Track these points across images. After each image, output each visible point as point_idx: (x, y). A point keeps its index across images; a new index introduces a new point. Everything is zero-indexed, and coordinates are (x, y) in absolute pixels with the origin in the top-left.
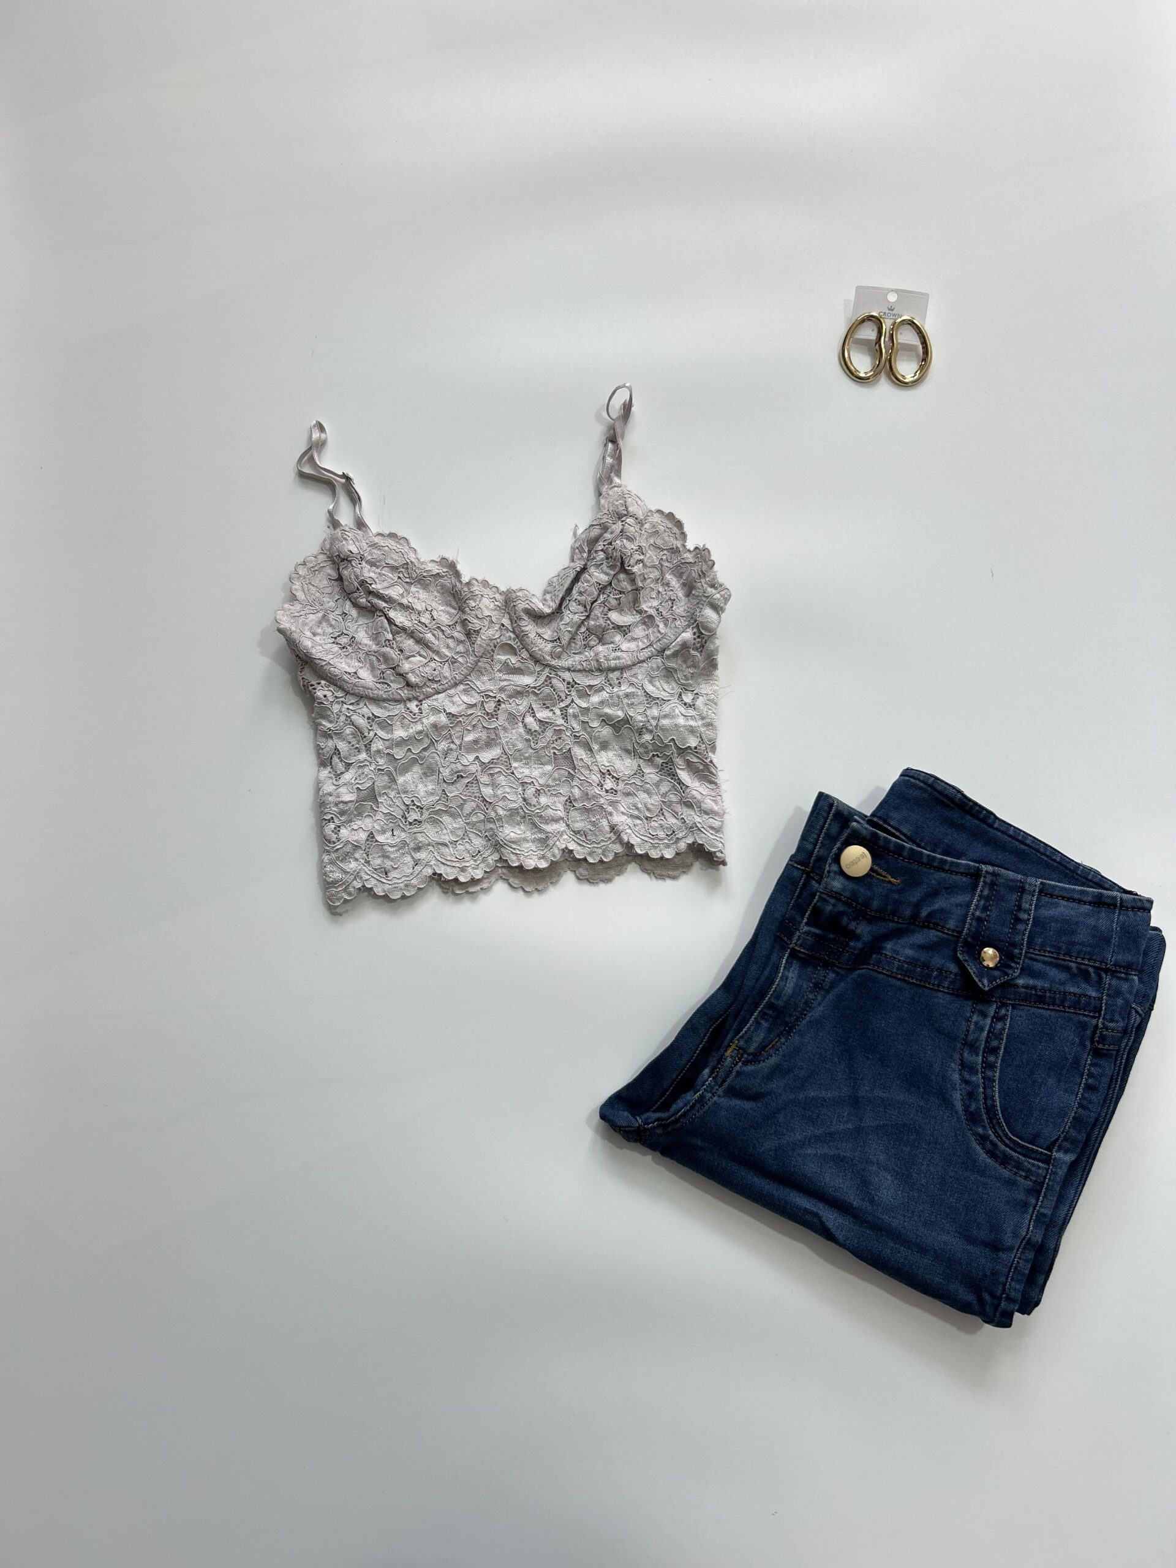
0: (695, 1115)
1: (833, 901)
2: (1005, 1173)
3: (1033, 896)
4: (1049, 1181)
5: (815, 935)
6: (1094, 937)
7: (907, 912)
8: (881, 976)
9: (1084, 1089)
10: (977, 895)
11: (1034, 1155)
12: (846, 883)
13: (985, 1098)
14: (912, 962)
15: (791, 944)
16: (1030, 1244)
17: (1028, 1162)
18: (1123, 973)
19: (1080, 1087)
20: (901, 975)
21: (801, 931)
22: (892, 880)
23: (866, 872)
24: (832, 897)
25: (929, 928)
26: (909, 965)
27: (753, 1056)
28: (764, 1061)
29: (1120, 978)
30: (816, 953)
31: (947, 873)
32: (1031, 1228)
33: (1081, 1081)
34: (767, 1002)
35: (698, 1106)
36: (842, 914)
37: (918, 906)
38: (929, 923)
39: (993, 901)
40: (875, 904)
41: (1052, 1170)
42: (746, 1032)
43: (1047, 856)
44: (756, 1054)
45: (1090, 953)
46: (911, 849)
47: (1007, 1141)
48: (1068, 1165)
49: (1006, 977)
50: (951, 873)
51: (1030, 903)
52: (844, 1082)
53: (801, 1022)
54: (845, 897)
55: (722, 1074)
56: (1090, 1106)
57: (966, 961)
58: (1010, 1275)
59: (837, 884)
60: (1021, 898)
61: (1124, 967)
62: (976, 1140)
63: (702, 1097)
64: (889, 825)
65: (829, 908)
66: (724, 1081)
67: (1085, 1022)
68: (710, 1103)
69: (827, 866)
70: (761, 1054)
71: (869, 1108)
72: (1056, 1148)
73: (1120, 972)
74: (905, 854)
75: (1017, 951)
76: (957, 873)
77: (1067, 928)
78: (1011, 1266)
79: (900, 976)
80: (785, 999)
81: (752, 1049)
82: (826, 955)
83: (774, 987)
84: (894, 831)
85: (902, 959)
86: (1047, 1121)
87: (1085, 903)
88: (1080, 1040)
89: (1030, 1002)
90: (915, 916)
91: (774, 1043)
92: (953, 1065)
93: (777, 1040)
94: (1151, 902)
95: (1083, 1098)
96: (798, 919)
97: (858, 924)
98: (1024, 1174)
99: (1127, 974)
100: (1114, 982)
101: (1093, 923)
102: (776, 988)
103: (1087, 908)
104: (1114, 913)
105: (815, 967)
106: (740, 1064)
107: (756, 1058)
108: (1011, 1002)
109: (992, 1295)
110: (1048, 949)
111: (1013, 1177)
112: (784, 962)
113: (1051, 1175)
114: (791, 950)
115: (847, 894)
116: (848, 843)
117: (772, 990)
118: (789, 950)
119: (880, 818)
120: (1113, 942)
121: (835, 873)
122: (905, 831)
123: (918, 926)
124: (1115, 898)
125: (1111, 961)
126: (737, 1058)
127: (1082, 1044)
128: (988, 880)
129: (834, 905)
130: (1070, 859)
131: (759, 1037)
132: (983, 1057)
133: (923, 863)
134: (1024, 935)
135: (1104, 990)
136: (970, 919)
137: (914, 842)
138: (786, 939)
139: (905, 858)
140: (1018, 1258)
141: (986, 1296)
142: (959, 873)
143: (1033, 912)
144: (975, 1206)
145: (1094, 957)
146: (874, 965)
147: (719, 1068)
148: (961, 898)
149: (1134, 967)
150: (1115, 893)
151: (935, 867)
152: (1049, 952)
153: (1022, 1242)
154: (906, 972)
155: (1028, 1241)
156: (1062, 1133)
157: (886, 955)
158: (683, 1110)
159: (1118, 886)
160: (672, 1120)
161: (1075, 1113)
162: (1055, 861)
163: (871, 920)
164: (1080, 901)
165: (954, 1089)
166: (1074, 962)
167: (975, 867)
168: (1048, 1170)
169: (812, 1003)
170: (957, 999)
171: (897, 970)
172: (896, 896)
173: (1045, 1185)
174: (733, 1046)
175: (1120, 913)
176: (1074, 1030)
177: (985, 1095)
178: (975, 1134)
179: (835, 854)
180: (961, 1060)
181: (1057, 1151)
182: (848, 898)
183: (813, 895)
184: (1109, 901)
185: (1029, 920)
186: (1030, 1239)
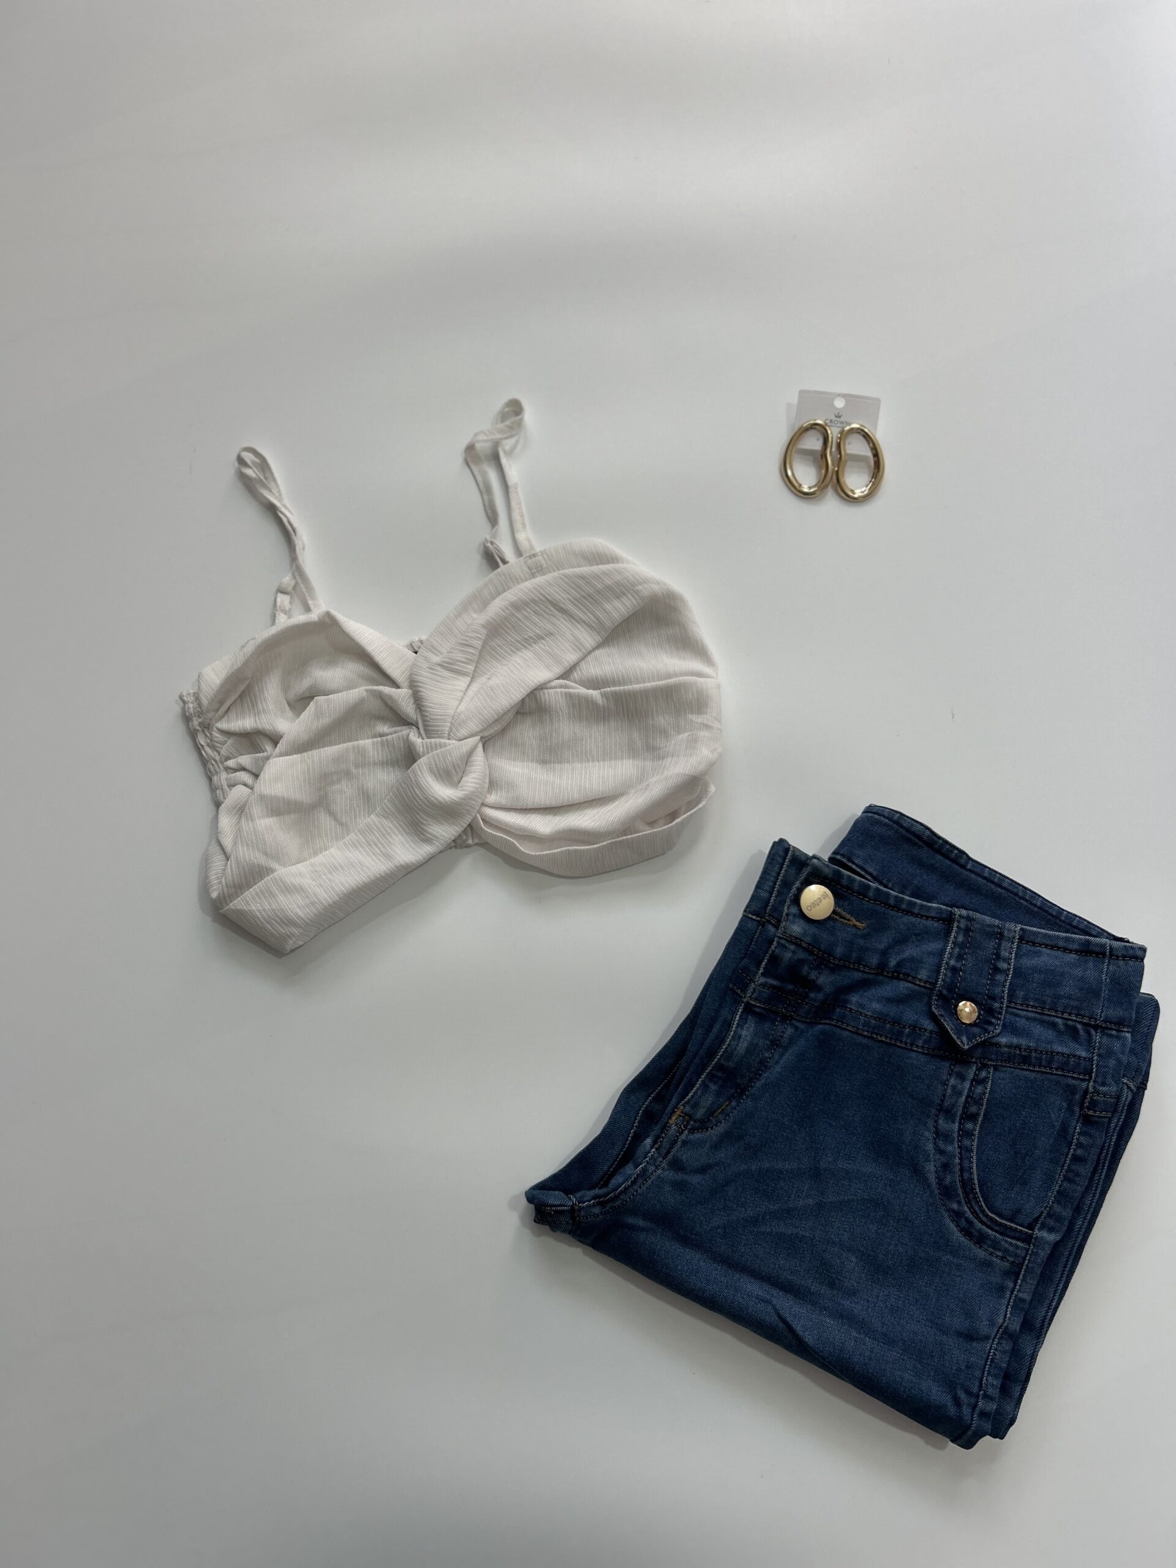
0: (637, 1191)
1: (792, 947)
2: (981, 1254)
3: (1013, 943)
4: (1029, 1263)
5: (772, 986)
6: (1082, 989)
7: (874, 960)
8: (846, 1033)
9: (1071, 1160)
10: (951, 942)
11: (1012, 1234)
12: (807, 926)
13: (962, 1170)
14: (881, 1018)
15: (745, 997)
16: (1007, 1333)
17: (1006, 1242)
18: (1114, 1030)
19: (1067, 1157)
20: (868, 1032)
21: (756, 983)
22: (857, 923)
23: (828, 915)
24: (791, 942)
25: (898, 979)
26: (876, 1021)
27: (701, 1123)
28: (712, 1128)
29: (1111, 1036)
30: (773, 1006)
31: (917, 917)
32: (1008, 1316)
33: (1069, 1152)
34: (715, 1064)
35: (640, 1181)
36: (802, 962)
37: (885, 953)
38: (899, 973)
39: (969, 948)
40: (839, 951)
41: (1032, 1251)
42: (692, 1096)
43: (1027, 901)
44: (704, 1120)
45: (1077, 1008)
46: (877, 889)
47: (984, 1219)
48: (1051, 1246)
49: (986, 1034)
50: (921, 918)
51: (1009, 950)
52: (805, 1151)
53: (755, 1083)
54: (805, 943)
55: (666, 1143)
56: (1077, 1179)
57: (942, 1016)
58: (987, 1369)
59: (797, 928)
60: (1000, 945)
61: (1115, 1023)
62: (949, 1216)
63: (644, 1170)
64: (854, 863)
65: (788, 955)
66: (668, 1153)
67: (1074, 1086)
68: (653, 1177)
69: (786, 908)
70: (709, 1120)
71: (831, 1182)
72: (1039, 1225)
73: (1111, 1029)
74: (871, 894)
75: (997, 1005)
76: (927, 917)
77: (1052, 979)
78: (987, 1358)
79: (866, 1033)
80: (736, 1059)
81: (700, 1113)
82: (784, 1008)
83: (724, 1047)
84: (859, 870)
85: (869, 1013)
86: (1029, 1196)
87: (1071, 951)
88: (1068, 1105)
89: (1014, 1063)
90: (882, 967)
91: (723, 1107)
92: (927, 1133)
93: (727, 1103)
94: (1143, 950)
95: (1069, 1170)
96: (753, 968)
97: (819, 974)
98: (1000, 1254)
99: (1118, 1031)
100: (1105, 1040)
101: (1080, 974)
102: (726, 1048)
103: (1074, 956)
104: (1104, 963)
105: (773, 1022)
106: (686, 1132)
107: (703, 1124)
108: (992, 1063)
109: (968, 1393)
110: (1032, 1003)
111: (989, 1258)
112: (737, 1019)
113: (1031, 1255)
114: (745, 1005)
115: (808, 939)
116: (808, 883)
117: (722, 1050)
118: (743, 1004)
119: (843, 856)
120: (1103, 995)
121: (795, 915)
122: (871, 870)
123: (887, 977)
124: (1103, 946)
125: (1101, 1017)
126: (682, 1126)
127: (1070, 1109)
128: (962, 926)
129: (794, 952)
130: (1052, 903)
131: (707, 1101)
132: (960, 1123)
133: (890, 906)
134: (1004, 987)
135: (1095, 1050)
136: (945, 969)
137: (881, 883)
138: (739, 991)
139: (870, 899)
140: (995, 1350)
141: (962, 1395)
142: (930, 917)
143: (1013, 960)
144: (947, 1290)
145: (1082, 1012)
146: (838, 1021)
147: (663, 1138)
148: (934, 946)
149: (1126, 1023)
150: (1104, 940)
151: (904, 910)
152: (1032, 1006)
153: (998, 1331)
154: (874, 1028)
155: (1005, 1329)
156: (1045, 1208)
157: (851, 1009)
158: (623, 1186)
159: (1108, 933)
160: (611, 1197)
161: (1060, 1186)
162: (1035, 905)
163: (834, 969)
164: (1065, 950)
165: (927, 1160)
166: (1060, 1018)
167: (947, 910)
168: (1027, 1250)
169: (768, 1062)
170: (932, 1060)
171: (863, 1026)
172: (861, 942)
173: (1024, 1267)
174: (678, 1113)
175: (1109, 962)
176: (1062, 1094)
177: (962, 1167)
178: (950, 1211)
179: (794, 895)
180: (936, 1128)
181: (1040, 1229)
182: (809, 944)
183: (771, 942)
184: (1097, 949)
185: (1009, 970)
186: (1007, 1327)
